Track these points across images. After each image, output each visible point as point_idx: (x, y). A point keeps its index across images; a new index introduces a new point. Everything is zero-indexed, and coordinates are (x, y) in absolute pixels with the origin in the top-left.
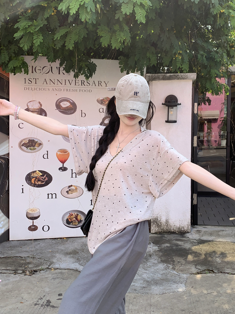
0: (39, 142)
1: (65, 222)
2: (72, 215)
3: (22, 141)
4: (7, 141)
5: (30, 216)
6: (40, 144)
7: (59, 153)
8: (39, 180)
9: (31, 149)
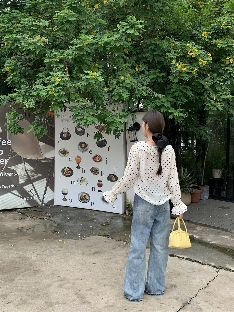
0: (67, 151)
1: (79, 198)
2: (83, 195)
3: (60, 150)
4: (54, 150)
5: (63, 193)
6: (68, 152)
7: (76, 158)
8: (67, 173)
9: (63, 155)
